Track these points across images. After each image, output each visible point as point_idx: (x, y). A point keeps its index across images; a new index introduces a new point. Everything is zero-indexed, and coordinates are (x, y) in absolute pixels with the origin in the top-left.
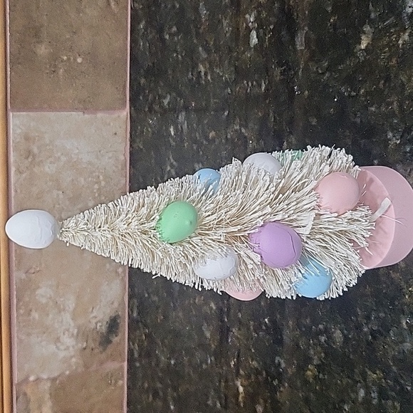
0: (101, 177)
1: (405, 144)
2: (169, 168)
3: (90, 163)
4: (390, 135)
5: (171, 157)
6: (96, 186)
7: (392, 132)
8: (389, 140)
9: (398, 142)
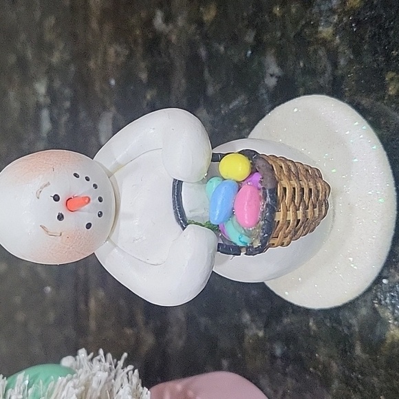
1: (273, 340)
4: (246, 317)
7: (250, 313)
8: (246, 326)
9: (261, 334)
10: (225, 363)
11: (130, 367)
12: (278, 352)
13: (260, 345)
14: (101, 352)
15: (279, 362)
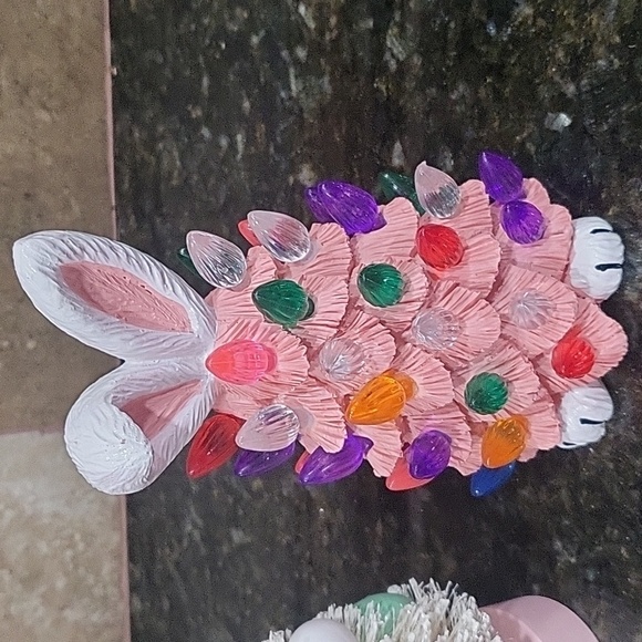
0: (78, 537)
1: (585, 566)
2: (189, 528)
3: (56, 515)
4: (558, 545)
5: (192, 509)
6: (69, 553)
7: (561, 540)
8: (558, 553)
9: (573, 560)
10: (536, 588)
11: (465, 594)
12: (591, 577)
13: (572, 571)
14: (432, 581)
15: (592, 586)
